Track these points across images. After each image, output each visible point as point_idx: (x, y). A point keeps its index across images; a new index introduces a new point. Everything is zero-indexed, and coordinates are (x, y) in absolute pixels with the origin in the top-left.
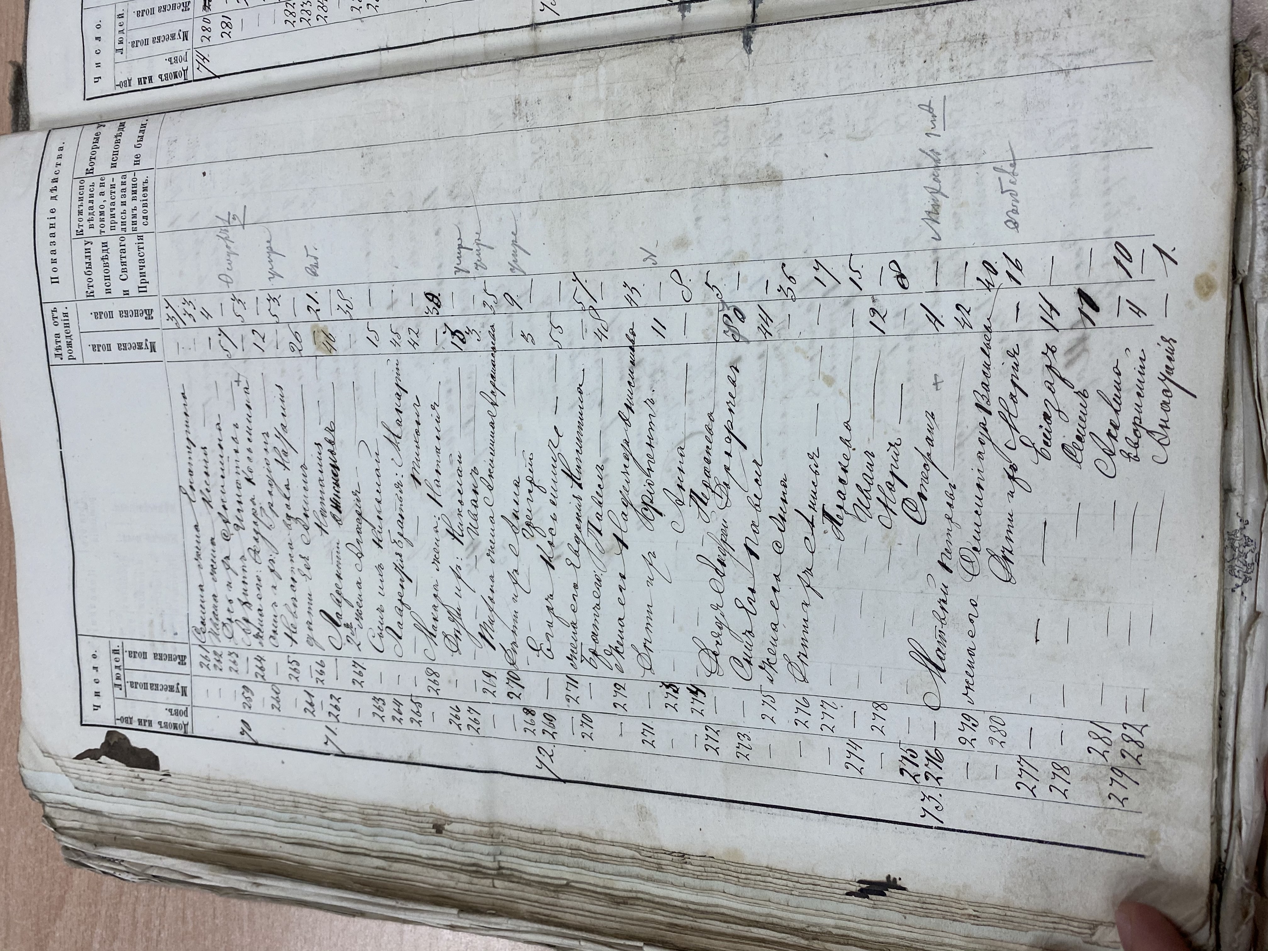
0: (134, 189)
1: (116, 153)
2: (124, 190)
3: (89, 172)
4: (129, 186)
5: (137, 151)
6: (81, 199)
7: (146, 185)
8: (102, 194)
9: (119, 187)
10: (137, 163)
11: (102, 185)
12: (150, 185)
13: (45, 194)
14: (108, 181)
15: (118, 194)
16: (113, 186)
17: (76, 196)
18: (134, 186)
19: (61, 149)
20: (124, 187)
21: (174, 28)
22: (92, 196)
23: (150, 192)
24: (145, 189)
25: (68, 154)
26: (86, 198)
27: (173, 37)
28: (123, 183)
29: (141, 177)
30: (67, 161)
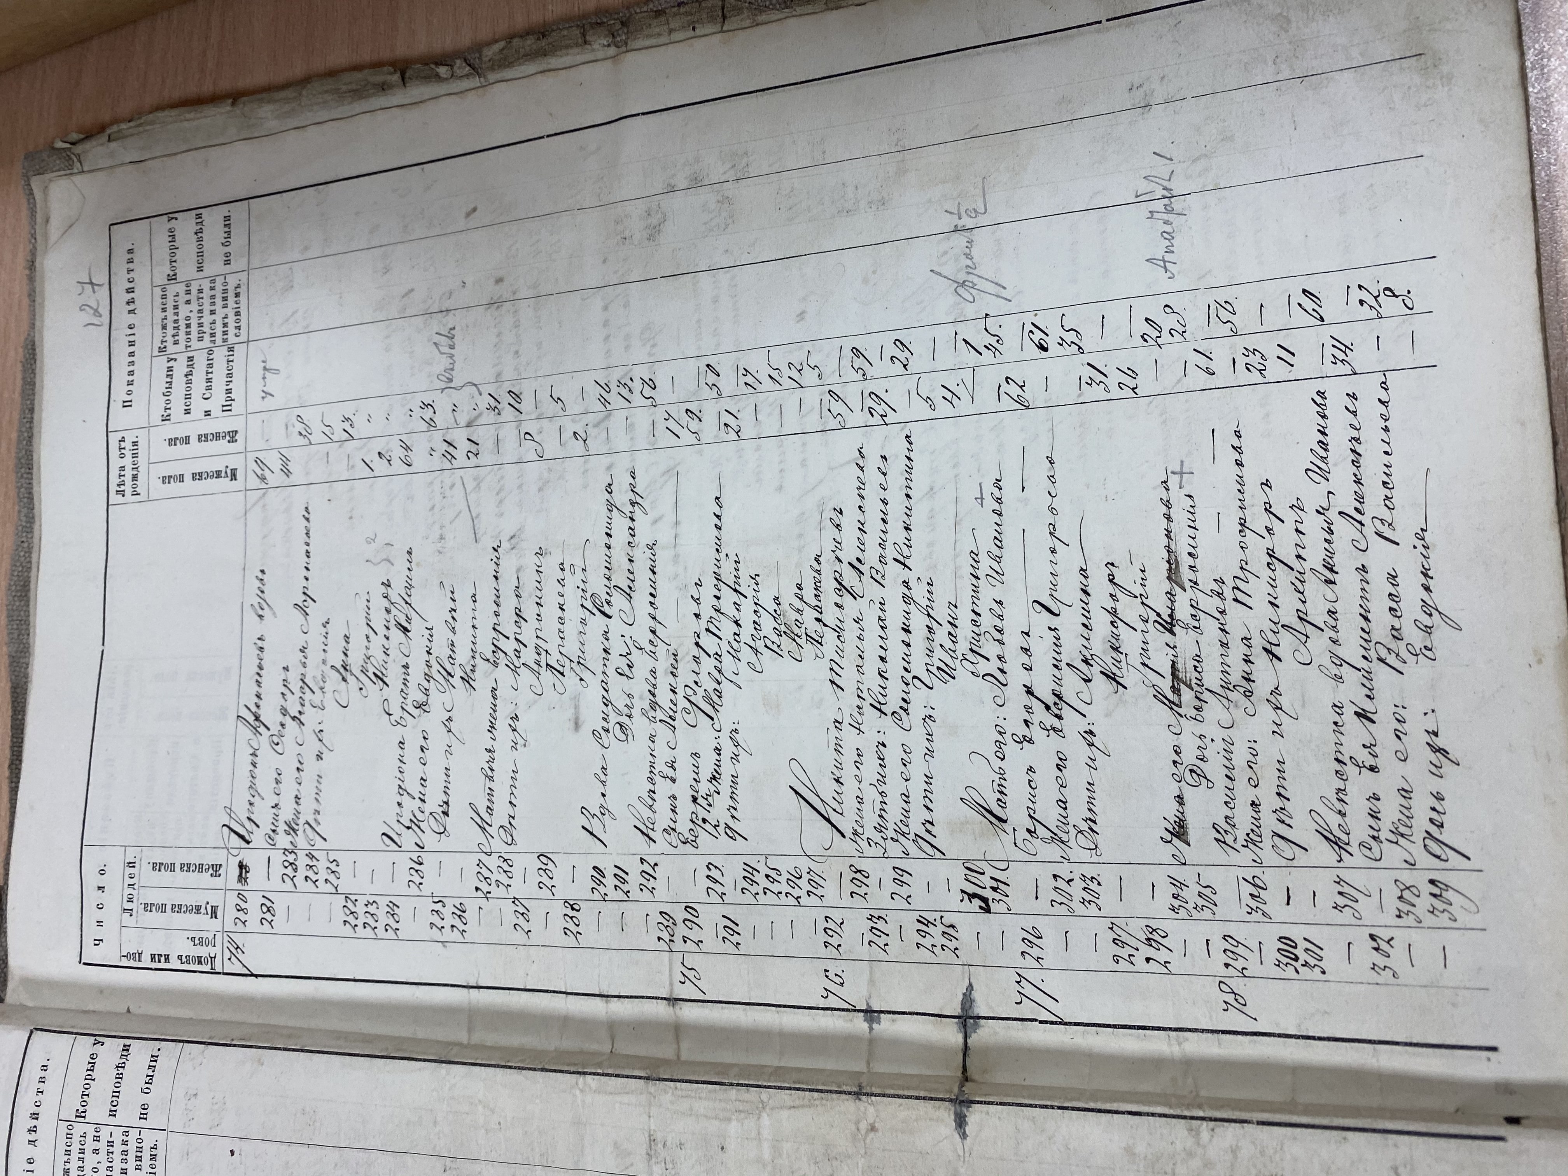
0: (139, 1154)
1: (116, 1094)
2: (125, 1152)
3: (81, 1114)
4: (132, 1147)
5: (145, 1099)
6: (68, 1153)
7: (154, 1152)
8: (96, 1151)
9: (118, 1148)
10: (143, 1117)
11: (97, 1139)
12: (160, 1153)
13: (21, 1136)
14: (104, 1133)
15: (117, 1157)
16: (111, 1144)
17: (61, 1149)
18: (139, 1149)
19: (44, 1068)
20: (125, 1148)
21: (199, 898)
22: (82, 1152)
23: (159, 1163)
24: (153, 1157)
25: (54, 1076)
26: (75, 1155)
27: (198, 909)
28: (125, 1143)
29: (149, 1139)
30: (52, 1087)
